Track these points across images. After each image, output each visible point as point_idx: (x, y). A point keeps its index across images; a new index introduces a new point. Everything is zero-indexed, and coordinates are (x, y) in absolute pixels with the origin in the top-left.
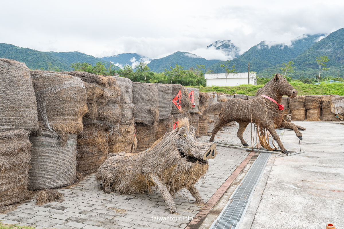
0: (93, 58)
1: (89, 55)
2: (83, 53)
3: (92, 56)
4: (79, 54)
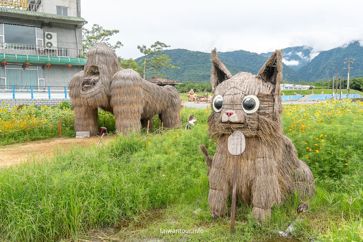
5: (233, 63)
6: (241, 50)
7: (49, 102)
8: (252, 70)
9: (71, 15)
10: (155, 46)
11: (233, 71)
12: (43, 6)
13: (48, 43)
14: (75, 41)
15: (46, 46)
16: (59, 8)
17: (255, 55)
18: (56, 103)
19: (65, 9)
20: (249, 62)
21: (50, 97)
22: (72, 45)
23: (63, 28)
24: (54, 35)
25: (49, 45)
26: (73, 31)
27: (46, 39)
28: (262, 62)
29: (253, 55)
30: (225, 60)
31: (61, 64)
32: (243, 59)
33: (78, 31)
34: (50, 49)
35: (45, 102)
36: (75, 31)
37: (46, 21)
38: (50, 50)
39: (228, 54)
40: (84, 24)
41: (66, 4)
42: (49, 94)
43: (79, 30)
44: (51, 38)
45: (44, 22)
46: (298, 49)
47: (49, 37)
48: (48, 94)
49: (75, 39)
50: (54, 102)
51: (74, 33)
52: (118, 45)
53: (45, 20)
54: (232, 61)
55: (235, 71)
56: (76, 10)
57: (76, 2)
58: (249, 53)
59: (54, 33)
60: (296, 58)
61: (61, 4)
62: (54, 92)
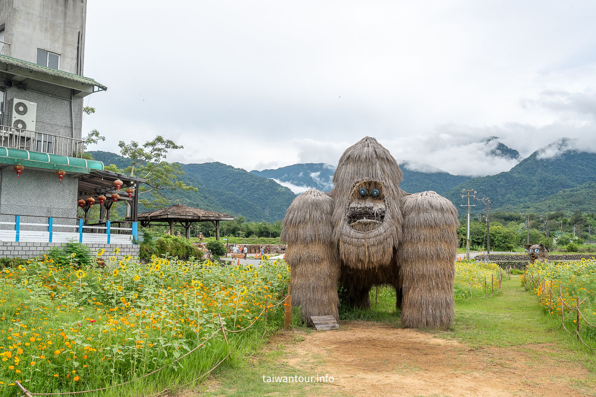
0: (245, 174)
1: (239, 169)
2: (228, 165)
3: (242, 170)
4: (221, 166)
5: (202, 185)
6: (218, 163)
7: (17, 248)
8: (237, 198)
9: (66, 68)
10: (153, 144)
11: (203, 198)
12: (12, 46)
13: (18, 121)
14: (69, 123)
15: (13, 127)
16: (42, 52)
17: (242, 172)
18: (31, 253)
19: (55, 56)
20: (230, 185)
21: (17, 237)
22: (62, 131)
23: (47, 93)
24: (32, 106)
25: (20, 126)
26: (66, 103)
27: (14, 113)
28: (253, 185)
29: (239, 173)
30: (189, 179)
31: (43, 167)
32: (220, 178)
33: (75, 103)
34: (22, 134)
35: (9, 248)
36: (71, 102)
37: (19, 76)
38: (23, 138)
39: (193, 167)
40: (93, 92)
41: (57, 48)
42: (18, 232)
43: (78, 101)
44: (25, 112)
45: (14, 78)
46: (312, 167)
47: (21, 109)
48: (16, 231)
49: (68, 119)
50: (27, 248)
51: (68, 107)
52: (92, 138)
53: (18, 73)
54: (200, 180)
55: (206, 198)
56: (75, 61)
57: (76, 46)
58: (231, 169)
59: (31, 103)
60: (310, 182)
61: (47, 45)
62: (27, 228)
